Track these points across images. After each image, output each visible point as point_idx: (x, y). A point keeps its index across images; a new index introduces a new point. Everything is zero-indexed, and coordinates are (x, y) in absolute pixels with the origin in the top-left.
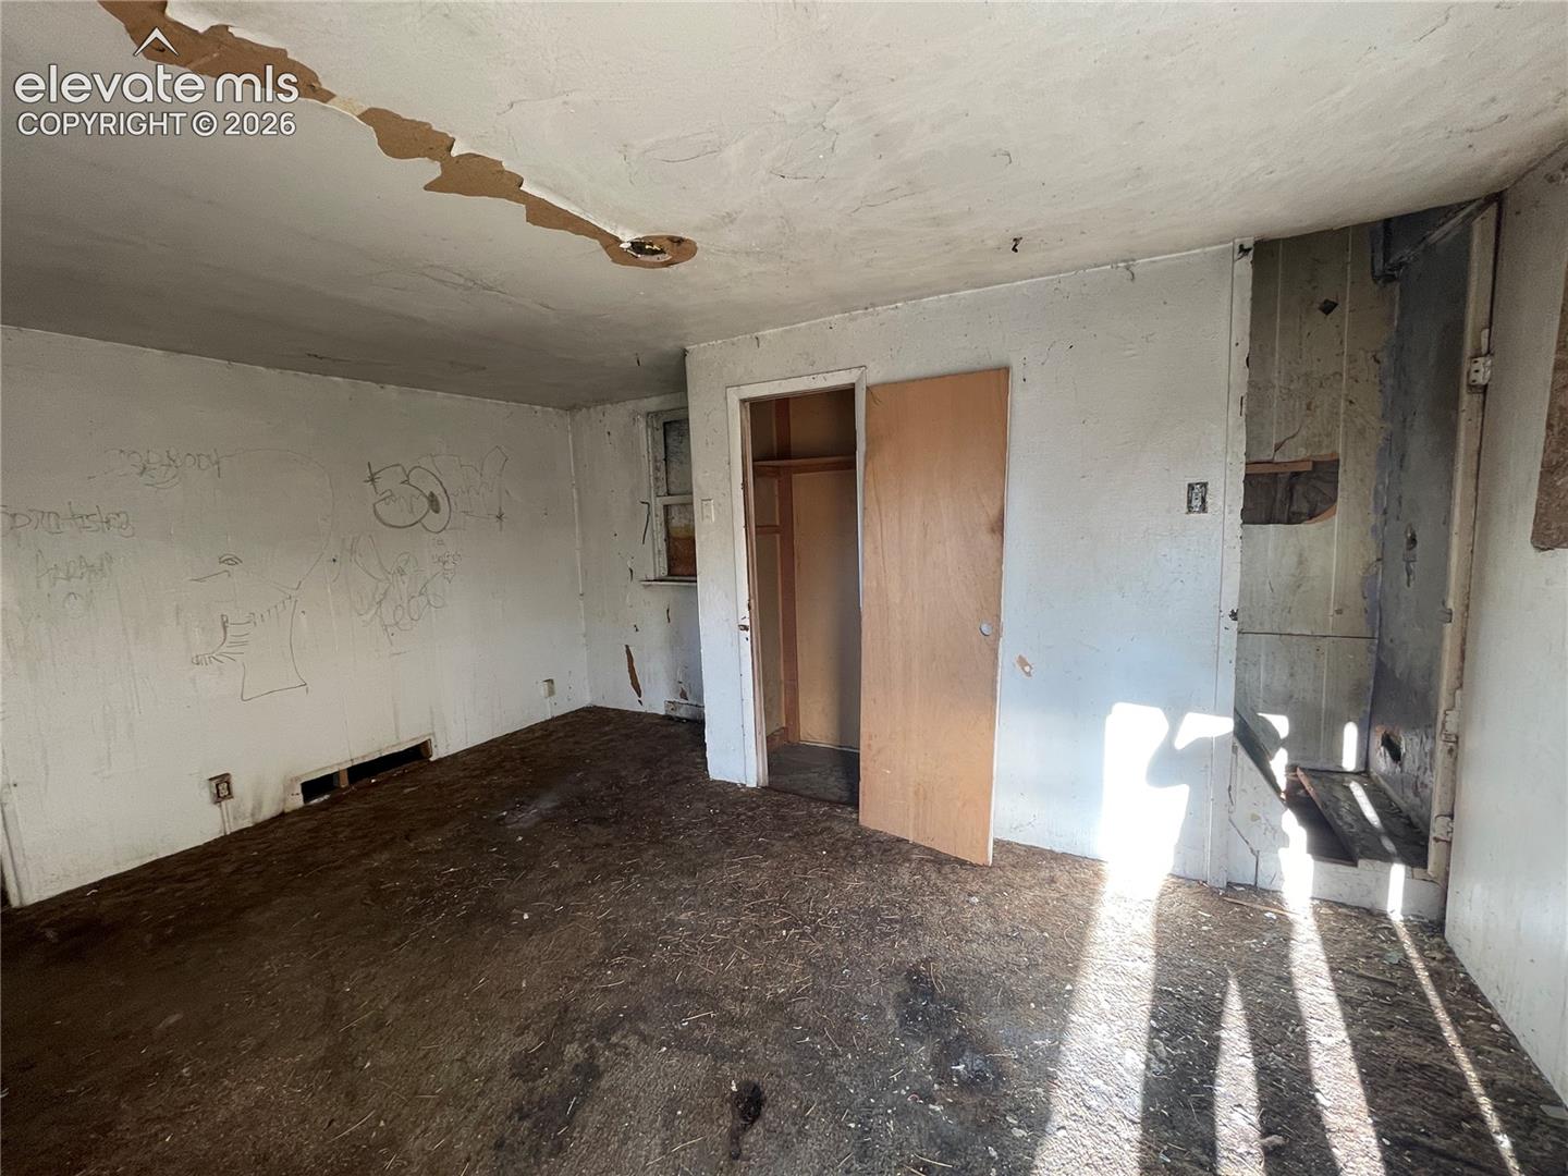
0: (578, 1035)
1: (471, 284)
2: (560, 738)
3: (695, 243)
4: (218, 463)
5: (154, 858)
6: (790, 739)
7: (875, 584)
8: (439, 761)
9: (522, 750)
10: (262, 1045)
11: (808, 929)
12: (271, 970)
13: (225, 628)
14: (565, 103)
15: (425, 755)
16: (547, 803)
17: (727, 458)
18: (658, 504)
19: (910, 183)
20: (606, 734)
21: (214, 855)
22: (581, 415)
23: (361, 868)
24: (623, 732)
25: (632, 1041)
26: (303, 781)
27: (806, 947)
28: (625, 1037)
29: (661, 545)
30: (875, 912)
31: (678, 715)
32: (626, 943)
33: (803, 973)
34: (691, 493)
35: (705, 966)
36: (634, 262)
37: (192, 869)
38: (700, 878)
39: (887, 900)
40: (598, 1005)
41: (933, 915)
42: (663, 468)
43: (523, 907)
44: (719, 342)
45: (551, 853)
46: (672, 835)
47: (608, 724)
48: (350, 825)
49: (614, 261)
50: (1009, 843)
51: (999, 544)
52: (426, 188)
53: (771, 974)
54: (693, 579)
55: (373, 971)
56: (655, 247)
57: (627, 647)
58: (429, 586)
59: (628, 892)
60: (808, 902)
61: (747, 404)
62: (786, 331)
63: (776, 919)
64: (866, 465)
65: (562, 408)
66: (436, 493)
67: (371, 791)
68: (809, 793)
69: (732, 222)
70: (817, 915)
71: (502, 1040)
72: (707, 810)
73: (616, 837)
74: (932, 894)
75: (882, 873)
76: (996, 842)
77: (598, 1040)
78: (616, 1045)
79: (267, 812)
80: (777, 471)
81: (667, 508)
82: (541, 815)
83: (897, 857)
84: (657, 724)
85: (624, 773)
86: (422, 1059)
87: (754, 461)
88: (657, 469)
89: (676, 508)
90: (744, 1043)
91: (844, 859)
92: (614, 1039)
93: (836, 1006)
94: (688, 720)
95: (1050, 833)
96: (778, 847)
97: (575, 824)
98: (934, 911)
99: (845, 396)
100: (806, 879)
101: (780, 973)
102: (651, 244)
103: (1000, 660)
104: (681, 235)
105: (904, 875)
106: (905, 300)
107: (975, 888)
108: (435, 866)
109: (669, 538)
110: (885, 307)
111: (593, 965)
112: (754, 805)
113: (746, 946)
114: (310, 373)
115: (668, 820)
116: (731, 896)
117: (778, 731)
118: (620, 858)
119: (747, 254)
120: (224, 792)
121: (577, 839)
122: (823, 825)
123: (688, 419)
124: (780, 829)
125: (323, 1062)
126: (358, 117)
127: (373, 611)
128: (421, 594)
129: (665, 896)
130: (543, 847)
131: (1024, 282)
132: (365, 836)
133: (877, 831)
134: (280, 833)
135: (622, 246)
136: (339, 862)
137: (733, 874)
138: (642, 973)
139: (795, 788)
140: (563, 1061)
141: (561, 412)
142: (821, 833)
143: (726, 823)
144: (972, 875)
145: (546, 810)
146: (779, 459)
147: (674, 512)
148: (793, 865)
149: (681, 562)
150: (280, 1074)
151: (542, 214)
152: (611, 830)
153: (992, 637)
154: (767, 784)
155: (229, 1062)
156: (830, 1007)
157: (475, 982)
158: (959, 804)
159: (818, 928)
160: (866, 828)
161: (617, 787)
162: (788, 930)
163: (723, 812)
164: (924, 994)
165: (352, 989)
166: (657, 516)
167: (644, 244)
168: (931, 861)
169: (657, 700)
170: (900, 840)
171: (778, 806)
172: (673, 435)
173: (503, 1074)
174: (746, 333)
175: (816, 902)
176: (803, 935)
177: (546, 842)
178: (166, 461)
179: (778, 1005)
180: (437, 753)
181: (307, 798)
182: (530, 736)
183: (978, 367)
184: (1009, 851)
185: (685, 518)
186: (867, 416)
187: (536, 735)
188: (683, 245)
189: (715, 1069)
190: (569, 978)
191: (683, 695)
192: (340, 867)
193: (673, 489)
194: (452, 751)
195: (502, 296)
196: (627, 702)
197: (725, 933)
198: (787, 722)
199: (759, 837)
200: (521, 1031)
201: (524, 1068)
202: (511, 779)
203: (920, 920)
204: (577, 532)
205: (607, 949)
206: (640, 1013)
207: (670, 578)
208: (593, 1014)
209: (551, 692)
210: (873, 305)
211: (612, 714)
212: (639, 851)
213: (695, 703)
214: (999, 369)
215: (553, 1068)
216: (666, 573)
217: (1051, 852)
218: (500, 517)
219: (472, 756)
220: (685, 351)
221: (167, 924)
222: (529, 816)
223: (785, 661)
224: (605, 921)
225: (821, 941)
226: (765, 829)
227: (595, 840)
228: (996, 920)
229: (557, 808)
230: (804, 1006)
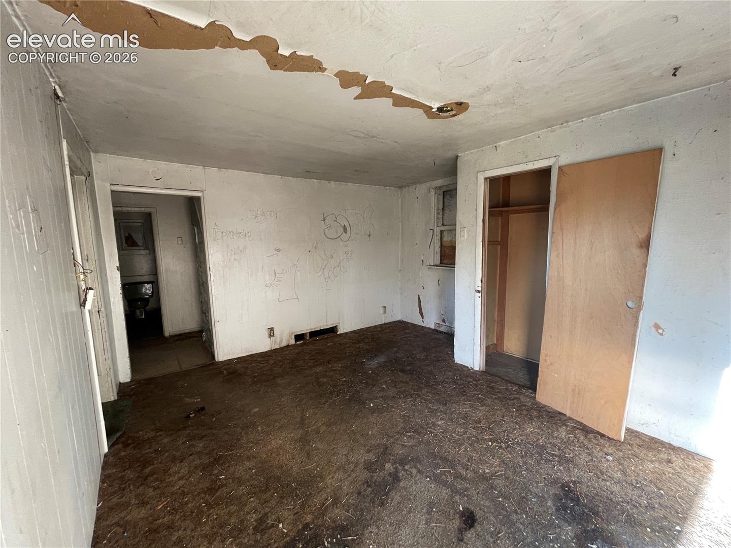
0: (391, 461)
1: (367, 136)
2: (388, 332)
3: (468, 104)
4: (276, 214)
5: (252, 353)
6: (498, 350)
7: (556, 274)
8: (340, 334)
9: (372, 335)
10: (281, 427)
11: (503, 445)
12: (284, 401)
13: (275, 274)
14: (415, 50)
15: (335, 331)
16: (382, 359)
17: (475, 207)
18: (437, 230)
19: (600, 49)
20: (406, 334)
21: (269, 356)
22: (405, 190)
23: (313, 371)
24: (415, 334)
25: (414, 471)
26: (296, 334)
27: (502, 454)
28: (411, 468)
29: (438, 249)
30: (543, 447)
31: (440, 330)
32: (413, 428)
33: (499, 466)
34: (456, 225)
35: (449, 448)
36: (438, 117)
37: (262, 359)
38: (448, 407)
39: (551, 443)
40: (400, 451)
41: (580, 459)
42: (441, 213)
43: (371, 400)
44: (475, 150)
45: (383, 380)
46: (436, 385)
47: (408, 329)
48: (309, 354)
49: (429, 118)
50: (637, 432)
51: (645, 254)
52: (355, 99)
53: (482, 462)
54: (453, 266)
55: (316, 411)
56: (448, 109)
57: (419, 295)
58: (341, 263)
59: (415, 405)
60: (504, 432)
61: (488, 180)
62: (512, 142)
63: (486, 435)
64: (555, 209)
65: (397, 187)
66: (346, 225)
67: (317, 342)
68: (507, 378)
69: (489, 90)
70: (509, 440)
71: (361, 453)
72: (453, 376)
73: (410, 380)
74: (581, 447)
75: (548, 428)
76: (628, 429)
77: (399, 465)
78: (407, 470)
79: (284, 344)
80: (501, 213)
81: (442, 232)
82: (379, 364)
83: (558, 421)
84: (430, 333)
85: (415, 352)
86: (331, 450)
87: (489, 208)
88: (438, 214)
89: (446, 232)
90: (466, 489)
91: (526, 416)
92: (406, 467)
93: (517, 488)
94: (445, 333)
95: (670, 433)
96: (489, 401)
97: (392, 371)
98: (581, 456)
99: (545, 173)
100: (503, 421)
101: (487, 462)
102: (447, 107)
103: (640, 323)
104: (462, 101)
105: (563, 433)
106: (589, 116)
107: (610, 451)
108: (338, 376)
109: (442, 246)
110: (574, 122)
111: (398, 433)
112: (477, 379)
113: (471, 445)
114: (306, 178)
115: (434, 377)
116: (463, 419)
117: (492, 345)
118: (412, 389)
119: (495, 105)
120: (272, 334)
121: (393, 377)
122: (515, 396)
123: (456, 189)
124: (490, 393)
125: (300, 440)
126: (334, 75)
127: (321, 272)
128: (338, 266)
129: (432, 411)
130: (379, 378)
131: (679, 94)
132: (314, 359)
133: (546, 406)
134: (287, 352)
135: (433, 110)
136: (305, 367)
137: (465, 409)
138: (420, 443)
139: (500, 375)
140: (385, 469)
141: (397, 189)
142: (513, 400)
143: (463, 384)
144: (608, 444)
145: (381, 362)
146: (502, 207)
147: (445, 234)
148: (496, 412)
149: (448, 257)
150: (287, 439)
151: (400, 102)
152: (408, 376)
153: (635, 310)
154: (484, 370)
155: (271, 430)
156: (514, 488)
157: (351, 426)
158: (602, 402)
159: (509, 446)
160: (539, 402)
161: (411, 358)
162: (492, 443)
163: (461, 379)
164: (572, 500)
165: (309, 415)
166: (436, 236)
167: (443, 108)
168: (580, 429)
169: (431, 321)
170: (560, 413)
171: (490, 382)
172: (447, 197)
173: (361, 466)
174: (489, 145)
175: (509, 433)
176: (500, 447)
177: (380, 375)
178: (262, 213)
179: (484, 478)
180: (341, 331)
181: (296, 341)
182: (375, 330)
183: (638, 150)
184: (636, 436)
185: (450, 237)
186: (558, 182)
187: (378, 329)
188: (463, 105)
189: (452, 497)
190: (388, 436)
191: (444, 321)
192: (306, 369)
193: (445, 223)
194: (346, 331)
195: (379, 140)
196: (417, 320)
197: (460, 436)
198: (497, 341)
199: (479, 394)
200: (369, 451)
201: (369, 467)
202: (367, 347)
203: (571, 460)
204: (400, 243)
205: (405, 428)
206: (417, 460)
207: (441, 265)
208: (397, 454)
209: (385, 312)
210: (567, 122)
211: (410, 325)
212: (420, 389)
213: (449, 325)
214: (654, 150)
215: (380, 471)
216: (439, 263)
217: (670, 445)
218: (369, 236)
219: (353, 334)
220: (457, 156)
221: (255, 377)
222: (374, 363)
223: (498, 310)
224: (404, 416)
225: (510, 453)
226: (483, 392)
227: (401, 379)
228: (624, 473)
229: (386, 362)
230: (499, 482)
